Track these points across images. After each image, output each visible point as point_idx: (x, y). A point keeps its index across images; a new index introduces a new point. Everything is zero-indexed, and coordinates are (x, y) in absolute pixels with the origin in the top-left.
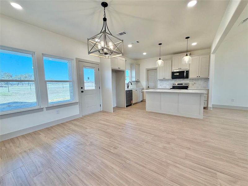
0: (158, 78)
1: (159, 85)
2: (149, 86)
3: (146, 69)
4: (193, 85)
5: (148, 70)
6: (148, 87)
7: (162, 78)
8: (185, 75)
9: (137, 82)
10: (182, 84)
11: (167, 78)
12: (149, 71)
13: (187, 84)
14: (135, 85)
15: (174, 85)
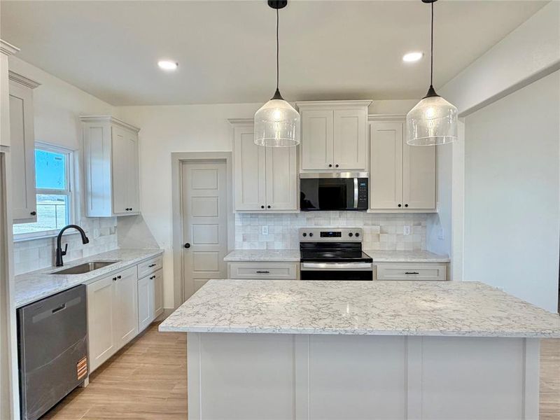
0: (238, 205)
1: (239, 239)
2: (192, 244)
3: (173, 154)
4: (379, 235)
5: (183, 162)
6: (187, 246)
7: (255, 206)
8: (356, 198)
9: (127, 219)
10: (338, 234)
11: (278, 206)
12: (189, 167)
13: (357, 235)
14: (114, 237)
15: (308, 239)
